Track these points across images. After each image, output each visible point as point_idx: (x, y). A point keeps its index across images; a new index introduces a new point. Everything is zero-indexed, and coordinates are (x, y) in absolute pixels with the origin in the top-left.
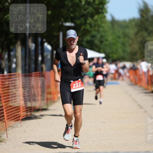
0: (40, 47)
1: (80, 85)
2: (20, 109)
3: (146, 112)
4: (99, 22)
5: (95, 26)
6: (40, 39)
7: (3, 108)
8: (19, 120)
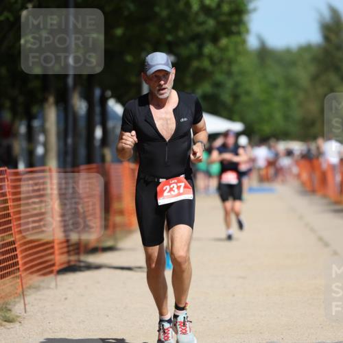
0: (98, 109)
1: (182, 190)
2: (53, 247)
3: (335, 253)
4: (231, 54)
5: (221, 60)
6: (97, 92)
7: (16, 245)
8: (51, 272)
